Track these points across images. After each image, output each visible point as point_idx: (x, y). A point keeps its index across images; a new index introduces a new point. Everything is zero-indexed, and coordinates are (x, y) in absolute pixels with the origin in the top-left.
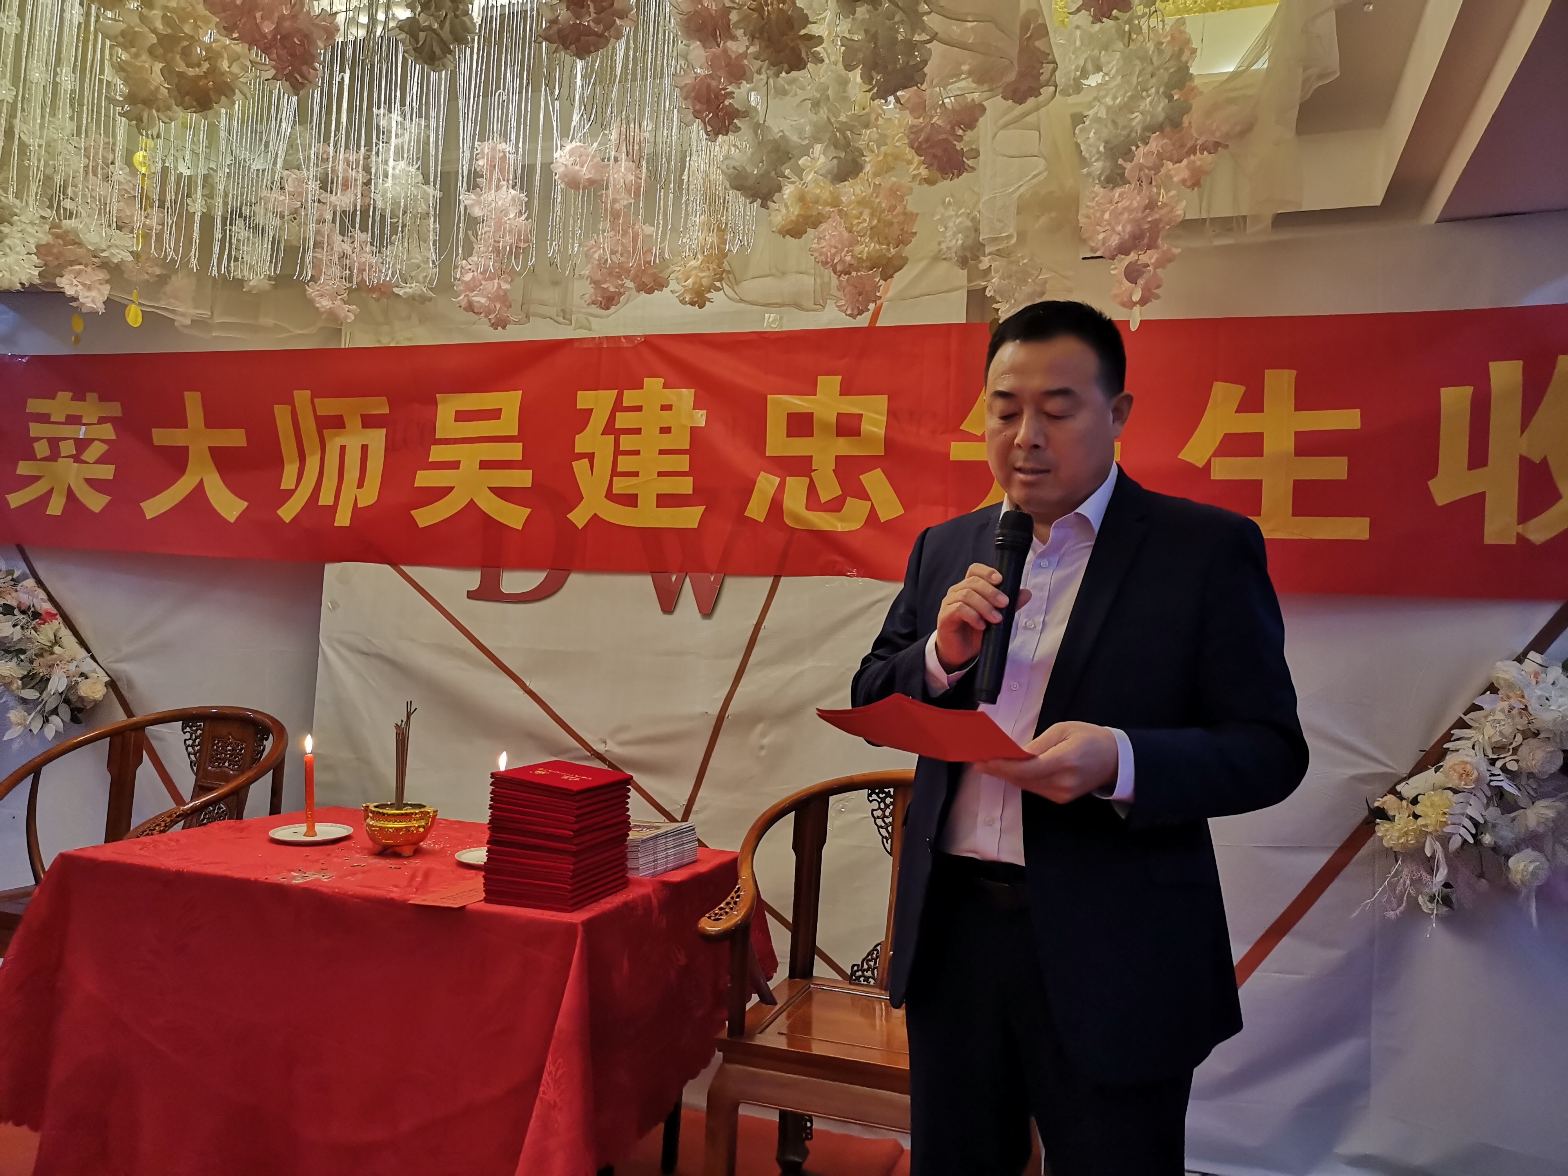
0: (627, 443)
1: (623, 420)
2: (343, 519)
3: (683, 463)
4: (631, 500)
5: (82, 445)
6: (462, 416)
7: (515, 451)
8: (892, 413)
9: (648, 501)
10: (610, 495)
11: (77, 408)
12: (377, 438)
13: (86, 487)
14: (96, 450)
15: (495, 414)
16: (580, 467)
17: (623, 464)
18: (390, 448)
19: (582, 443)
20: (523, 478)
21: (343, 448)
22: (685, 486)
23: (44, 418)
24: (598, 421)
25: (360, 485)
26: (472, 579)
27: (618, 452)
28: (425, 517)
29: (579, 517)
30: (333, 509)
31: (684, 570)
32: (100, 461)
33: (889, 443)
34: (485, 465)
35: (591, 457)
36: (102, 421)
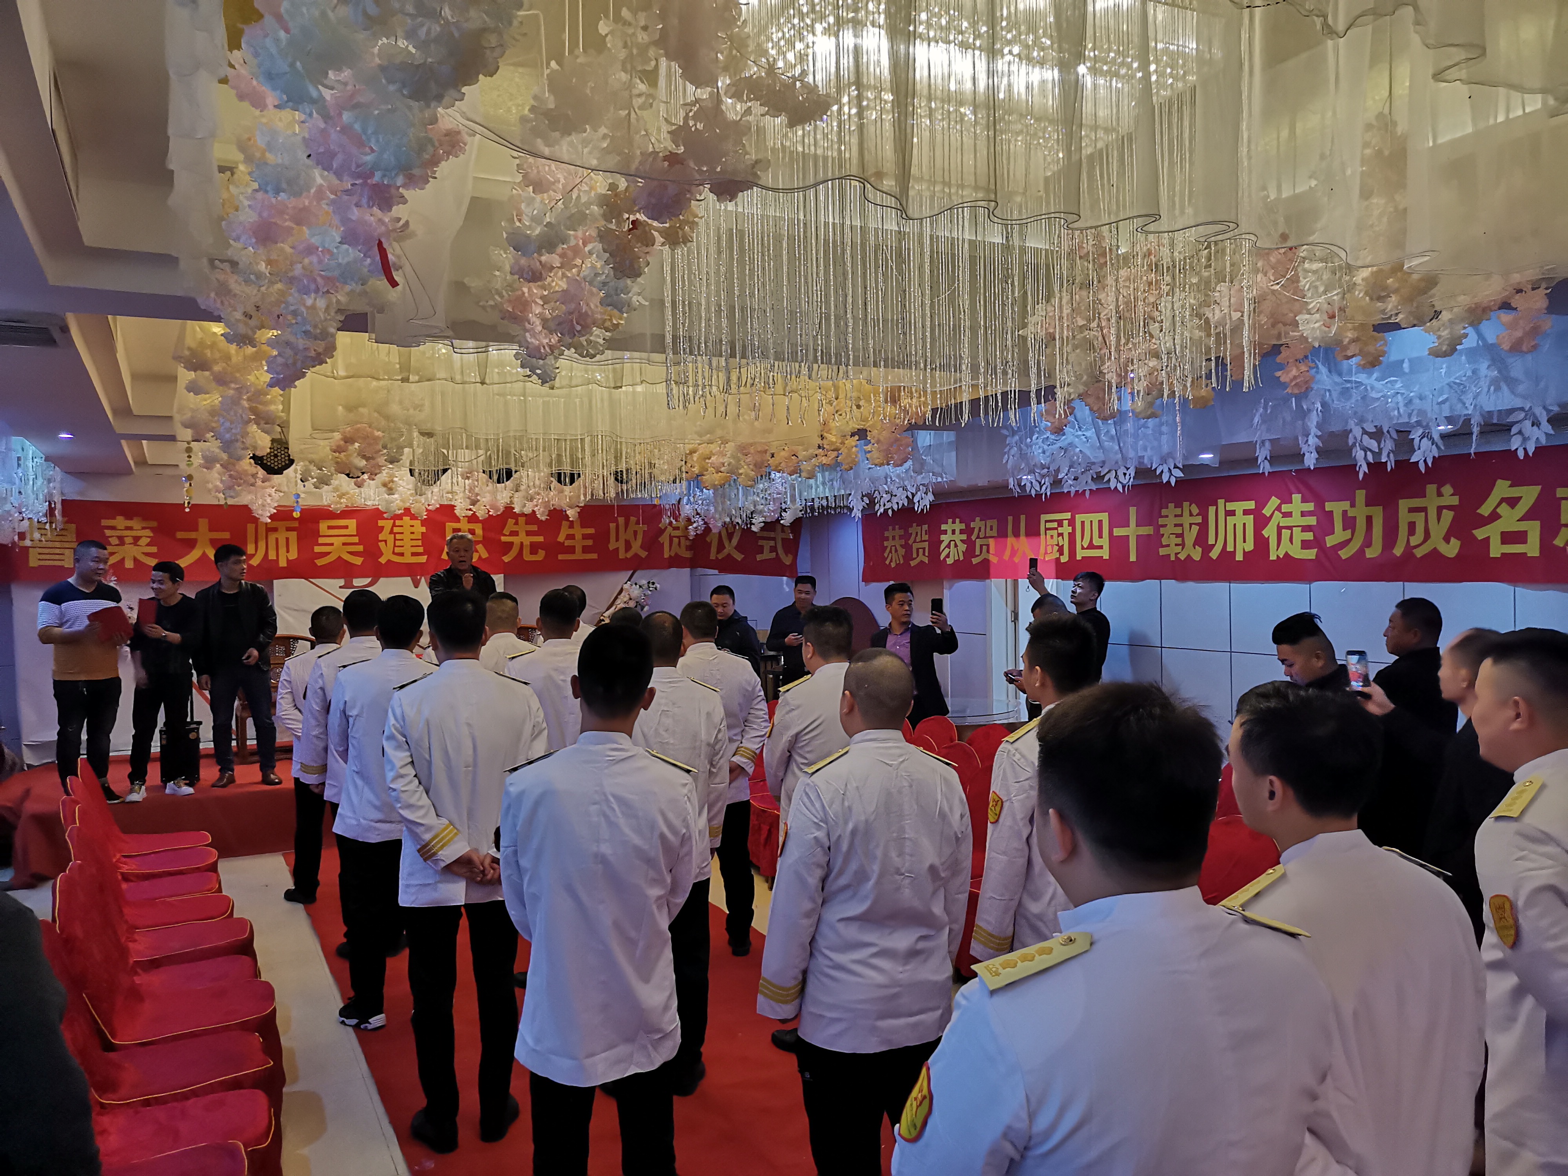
0: (398, 537)
1: (396, 530)
2: (283, 563)
3: (420, 543)
4: (402, 554)
5: (136, 539)
6: (330, 528)
7: (356, 540)
8: (483, 529)
9: (408, 554)
10: (394, 553)
11: (129, 523)
12: (293, 536)
13: (143, 556)
14: (144, 541)
15: (346, 527)
16: (381, 545)
17: (398, 543)
18: (299, 539)
19: (381, 537)
20: (360, 548)
21: (277, 539)
22: (421, 550)
23: (113, 528)
24: (387, 529)
25: (288, 551)
26: (342, 582)
27: (395, 540)
28: (320, 562)
29: (383, 560)
30: (277, 561)
31: (421, 575)
32: (148, 545)
33: (484, 537)
34: (344, 544)
35: (385, 541)
36: (143, 528)
